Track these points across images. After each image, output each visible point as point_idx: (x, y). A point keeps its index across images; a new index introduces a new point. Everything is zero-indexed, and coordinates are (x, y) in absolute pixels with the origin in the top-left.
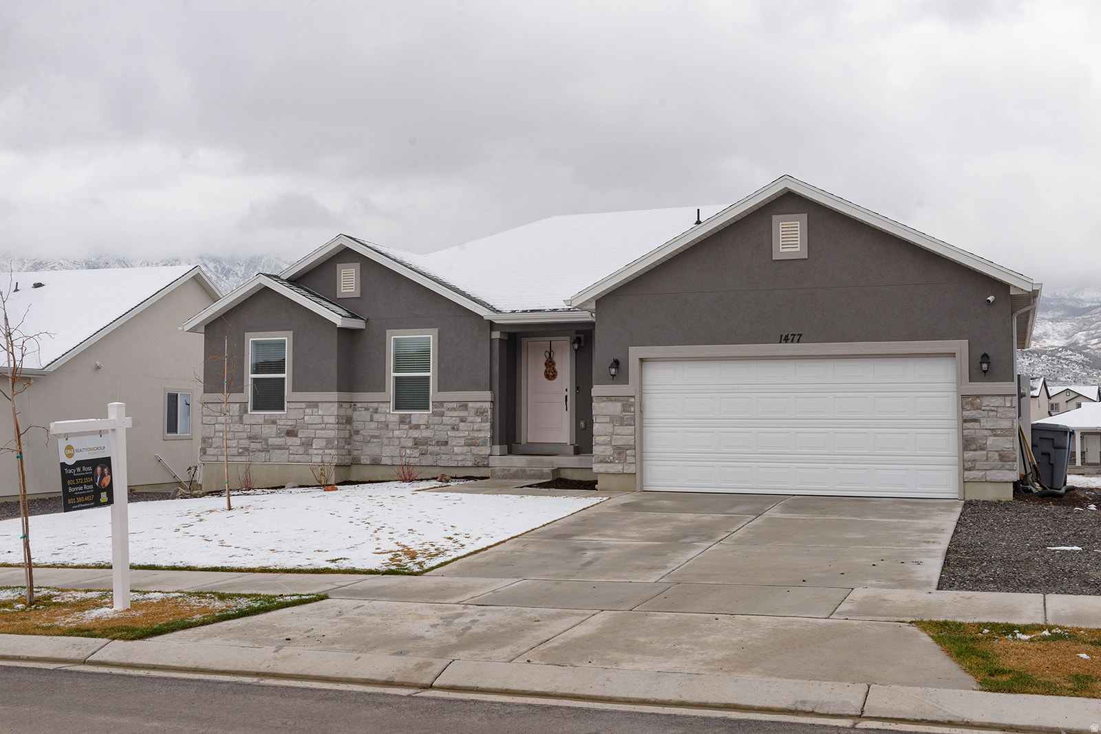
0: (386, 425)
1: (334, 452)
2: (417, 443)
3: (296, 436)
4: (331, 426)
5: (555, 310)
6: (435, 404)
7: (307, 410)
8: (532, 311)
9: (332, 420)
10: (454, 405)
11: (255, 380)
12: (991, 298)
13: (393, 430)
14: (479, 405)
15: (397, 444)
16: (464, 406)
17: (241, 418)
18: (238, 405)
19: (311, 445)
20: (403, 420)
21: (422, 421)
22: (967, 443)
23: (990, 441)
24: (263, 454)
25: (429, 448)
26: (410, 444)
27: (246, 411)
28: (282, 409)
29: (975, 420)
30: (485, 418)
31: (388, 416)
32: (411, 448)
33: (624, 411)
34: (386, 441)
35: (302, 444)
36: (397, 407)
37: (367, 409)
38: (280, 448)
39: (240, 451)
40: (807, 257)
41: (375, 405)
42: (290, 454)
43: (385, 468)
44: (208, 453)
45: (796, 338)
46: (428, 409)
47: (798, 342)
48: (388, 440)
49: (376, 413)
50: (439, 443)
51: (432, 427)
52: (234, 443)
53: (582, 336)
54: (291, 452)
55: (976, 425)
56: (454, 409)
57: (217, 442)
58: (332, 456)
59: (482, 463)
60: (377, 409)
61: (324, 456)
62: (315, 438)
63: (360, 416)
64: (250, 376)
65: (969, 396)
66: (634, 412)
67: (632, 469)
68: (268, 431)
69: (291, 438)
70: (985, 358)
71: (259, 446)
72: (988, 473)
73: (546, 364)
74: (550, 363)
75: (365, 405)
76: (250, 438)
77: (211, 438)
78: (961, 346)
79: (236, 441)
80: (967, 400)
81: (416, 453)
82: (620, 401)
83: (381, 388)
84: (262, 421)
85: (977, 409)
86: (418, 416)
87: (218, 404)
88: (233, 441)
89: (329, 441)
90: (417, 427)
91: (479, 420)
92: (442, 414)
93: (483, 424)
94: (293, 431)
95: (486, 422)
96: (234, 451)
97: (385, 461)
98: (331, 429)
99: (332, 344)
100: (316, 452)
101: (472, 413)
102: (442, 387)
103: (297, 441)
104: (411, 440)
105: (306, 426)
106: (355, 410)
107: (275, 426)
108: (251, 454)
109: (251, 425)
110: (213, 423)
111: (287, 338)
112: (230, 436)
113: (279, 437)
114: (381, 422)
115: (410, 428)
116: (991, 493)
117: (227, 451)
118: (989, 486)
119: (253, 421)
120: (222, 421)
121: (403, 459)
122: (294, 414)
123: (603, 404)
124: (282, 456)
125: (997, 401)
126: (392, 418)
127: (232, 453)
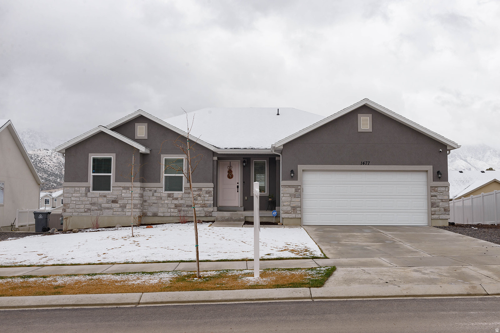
0: (161, 198)
1: (137, 210)
2: (176, 206)
3: (117, 203)
4: (137, 198)
5: (245, 148)
6: (186, 188)
7: (124, 191)
8: (234, 148)
9: (137, 195)
10: (196, 189)
11: (94, 176)
12: (441, 150)
13: (164, 200)
14: (207, 189)
15: (166, 206)
16: (200, 189)
17: (86, 194)
18: (85, 188)
19: (126, 207)
20: (169, 196)
21: (179, 196)
22: (433, 205)
23: (441, 204)
24: (99, 212)
25: (183, 208)
26: (173, 206)
27: (89, 191)
28: (109, 190)
29: (435, 196)
30: (210, 195)
31: (162, 194)
32: (174, 208)
33: (296, 192)
34: (160, 205)
35: (121, 207)
36: (166, 190)
37: (150, 191)
38: (108, 208)
39: (86, 210)
40: (372, 131)
41: (155, 189)
42: (113, 211)
43: (159, 218)
44: (67, 211)
45: (368, 163)
46: (181, 190)
47: (368, 165)
48: (161, 205)
49: (156, 192)
50: (187, 206)
51: (184, 199)
52: (82, 206)
53: (246, 160)
54: (114, 210)
55: (436, 198)
56: (195, 191)
57: (72, 206)
58: (137, 212)
59: (207, 215)
60: (156, 191)
61: (133, 213)
62: (128, 204)
63: (148, 194)
64: (91, 174)
65: (433, 187)
66: (300, 192)
67: (299, 216)
68: (101, 200)
69: (114, 204)
70: (438, 172)
71: (96, 208)
72: (440, 216)
73: (228, 172)
74: (230, 172)
75: (149, 189)
76: (91, 204)
77: (69, 204)
78: (430, 168)
79: (83, 205)
80: (433, 189)
81: (176, 210)
82: (294, 187)
83: (158, 180)
84: (98, 196)
85: (436, 192)
86: (176, 194)
87: (73, 188)
88: (81, 205)
89: (135, 206)
90: (177, 199)
91: (208, 196)
92: (189, 193)
93: (210, 198)
94: (116, 201)
95: (211, 197)
96: (83, 210)
97: (160, 214)
98: (136, 200)
99: (134, 160)
100: (128, 210)
101: (204, 192)
102: (189, 181)
103: (118, 205)
104: (173, 205)
105: (123, 198)
106: (144, 191)
107: (105, 198)
108: (92, 211)
109: (92, 198)
110: (70, 196)
111: (112, 156)
112: (80, 203)
113: (108, 203)
114: (158, 197)
115: (173, 199)
116: (441, 223)
117: (78, 210)
118: (440, 221)
119: (93, 196)
120: (75, 196)
121: (169, 213)
122: (116, 193)
123: (286, 189)
124: (109, 212)
125: (443, 189)
126: (164, 195)
127: (81, 211)
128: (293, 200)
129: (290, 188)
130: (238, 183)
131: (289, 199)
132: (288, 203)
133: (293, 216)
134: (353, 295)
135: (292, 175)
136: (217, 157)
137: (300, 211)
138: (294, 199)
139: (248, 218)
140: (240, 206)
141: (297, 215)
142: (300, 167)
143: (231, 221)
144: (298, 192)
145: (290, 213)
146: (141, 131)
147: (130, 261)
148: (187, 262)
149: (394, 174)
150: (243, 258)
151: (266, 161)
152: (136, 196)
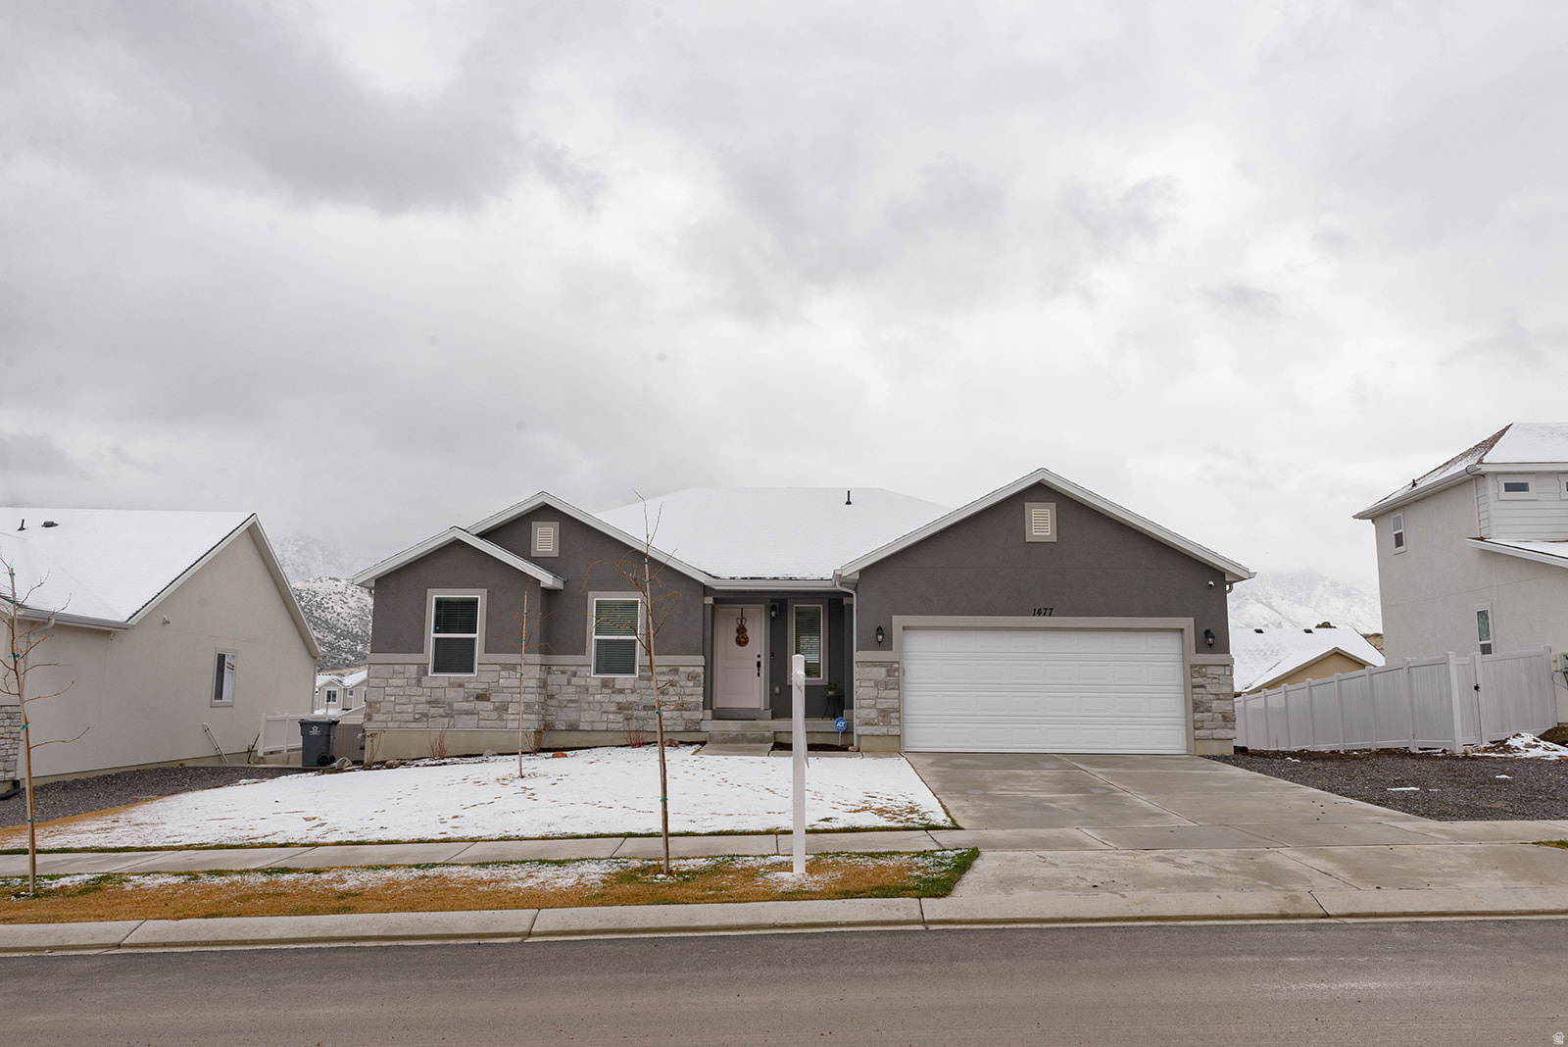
0: (586, 690)
1: (533, 717)
2: (621, 707)
3: (488, 700)
4: (532, 690)
5: (775, 578)
6: (642, 668)
7: (502, 673)
8: (751, 578)
9: (533, 683)
10: (665, 669)
11: (437, 640)
12: (1211, 583)
13: (594, 695)
14: (691, 669)
15: (598, 708)
16: (675, 670)
17: (419, 680)
18: (416, 666)
19: (507, 710)
20: (605, 684)
21: (628, 686)
22: (1197, 706)
23: (1215, 704)
24: (447, 719)
25: (635, 713)
26: (614, 708)
27: (426, 674)
28: (472, 671)
29: (1202, 686)
30: (697, 683)
31: (588, 680)
32: (615, 713)
33: (889, 676)
35: (496, 709)
36: (597, 671)
37: (563, 673)
38: (467, 713)
39: (417, 716)
40: (1056, 541)
41: (574, 669)
42: (479, 719)
43: (581, 734)
44: (375, 718)
45: (1048, 612)
46: (633, 672)
47: (1050, 615)
48: (587, 704)
49: (575, 676)
50: (644, 708)
51: (638, 691)
52: (409, 708)
53: (777, 604)
54: (481, 717)
55: (1202, 690)
56: (664, 674)
57: (386, 706)
58: (532, 722)
59: (693, 727)
60: (576, 673)
61: (522, 723)
62: (512, 702)
63: (557, 679)
64: (431, 636)
65: (1196, 666)
66: (898, 677)
67: (896, 731)
68: (452, 694)
69: (482, 703)
70: (1207, 633)
71: (441, 711)
72: (1214, 731)
73: (738, 631)
74: (741, 630)
75: (561, 668)
76: (430, 702)
77: (379, 702)
78: (1187, 623)
79: (412, 706)
80: (1196, 669)
81: (620, 718)
82: (883, 666)
83: (581, 649)
84: (446, 684)
85: (1204, 676)
86: (622, 680)
87: (390, 666)
88: (408, 706)
89: (528, 706)
90: (622, 691)
91: (691, 684)
92: (649, 679)
93: (695, 689)
94: (485, 695)
95: (699, 687)
96: (410, 717)
97: (583, 726)
98: (531, 693)
99: (528, 603)
100: (512, 717)
101: (684, 676)
102: (650, 651)
103: (489, 705)
104: (614, 705)
105: (501, 690)
106: (549, 673)
107: (462, 689)
108: (430, 720)
109: (431, 688)
110: (382, 685)
111: (480, 596)
112: (403, 700)
113: (467, 701)
114: (580, 686)
115: (614, 692)
116: (1216, 749)
117: (400, 717)
118: (1215, 743)
119: (434, 684)
120: (395, 684)
121: (605, 724)
122: (487, 677)
123: (867, 669)
124: (470, 722)
125: (1219, 671)
126: (593, 682)
127: (407, 719)
128: (883, 695)
129: (875, 669)
130: (759, 656)
131: (874, 692)
132: (870, 701)
133: (883, 730)
134: (1018, 917)
135: (880, 637)
136: (711, 598)
137: (899, 719)
138: (883, 693)
139: (782, 734)
140: (762, 708)
141: (891, 729)
142: (898, 621)
143: (742, 742)
144: (894, 680)
145: (876, 725)
146: (545, 538)
147: (513, 834)
148: (641, 836)
149: (1110, 635)
150: (769, 827)
151: (821, 606)
152: (531, 685)
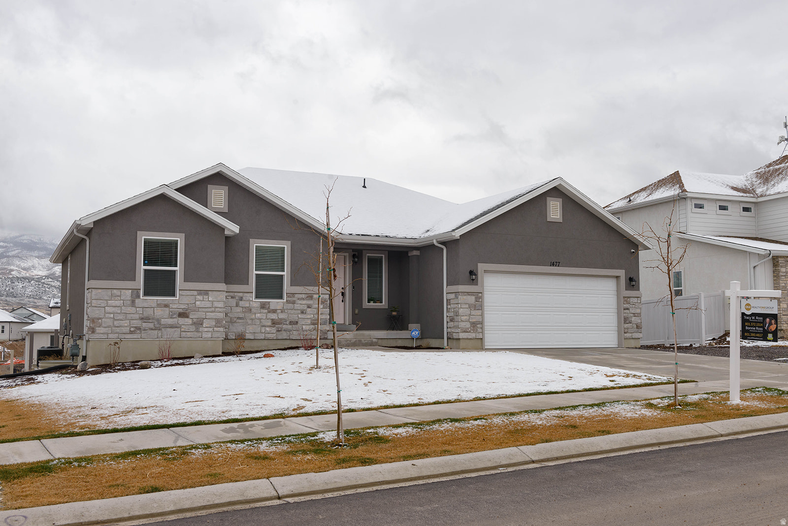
0: (249, 310)
1: (222, 329)
2: (274, 323)
3: (188, 317)
4: (220, 310)
6: (288, 295)
7: (199, 297)
9: (220, 304)
10: (304, 296)
11: (145, 270)
12: (632, 250)
13: (255, 314)
14: (321, 296)
15: (259, 323)
16: (309, 297)
17: (133, 302)
18: (130, 291)
19: (202, 324)
20: (263, 306)
21: (279, 307)
22: (626, 320)
23: (633, 319)
24: (156, 332)
25: (284, 326)
26: (269, 323)
27: (138, 297)
28: (174, 295)
29: (628, 309)
30: (325, 305)
31: (251, 303)
32: (270, 326)
33: (476, 301)
34: (250, 322)
35: (194, 324)
36: (257, 297)
37: (232, 297)
38: (172, 327)
39: (132, 329)
40: (562, 222)
41: (241, 295)
42: (181, 331)
44: (97, 331)
45: (558, 264)
46: (281, 297)
47: (558, 266)
48: (251, 320)
49: (242, 300)
50: (291, 323)
51: (286, 311)
52: (126, 323)
53: (357, 253)
54: (182, 330)
55: (628, 311)
56: (303, 299)
57: (106, 322)
58: (220, 333)
60: (242, 298)
61: (213, 334)
62: (206, 318)
64: (142, 267)
65: (625, 297)
66: (481, 302)
67: (480, 336)
68: (159, 312)
69: (183, 319)
70: (631, 279)
71: (151, 325)
72: (633, 334)
74: (334, 270)
75: (232, 294)
76: (142, 319)
77: (100, 319)
78: (621, 273)
79: (128, 321)
80: (624, 299)
81: (274, 330)
82: (474, 295)
83: (246, 282)
84: (154, 305)
85: (629, 303)
86: (274, 303)
87: (109, 290)
88: (124, 321)
89: (218, 322)
90: (274, 311)
91: (321, 307)
92: (294, 303)
93: (324, 310)
94: (185, 313)
95: (326, 308)
96: (127, 330)
97: (248, 336)
98: (220, 312)
100: (206, 329)
101: (316, 302)
102: (293, 283)
103: (188, 321)
104: (270, 321)
105: (197, 309)
107: (167, 309)
108: (143, 332)
109: (143, 308)
110: (103, 305)
111: (179, 239)
112: (121, 317)
113: (171, 318)
114: (245, 307)
115: (269, 312)
116: (633, 343)
117: (118, 330)
118: (632, 340)
119: (145, 305)
120: (114, 305)
121: (264, 335)
122: (186, 300)
123: (465, 297)
124: (174, 333)
125: (635, 300)
126: (255, 305)
127: (124, 331)
129: (469, 297)
130: (344, 288)
131: (467, 311)
132: (466, 317)
133: (473, 335)
137: (482, 328)
138: (473, 312)
140: (347, 324)
141: (477, 335)
142: (481, 267)
144: (478, 304)
145: (469, 332)
146: (219, 196)
149: (583, 279)
151: (383, 256)
152: (220, 306)
